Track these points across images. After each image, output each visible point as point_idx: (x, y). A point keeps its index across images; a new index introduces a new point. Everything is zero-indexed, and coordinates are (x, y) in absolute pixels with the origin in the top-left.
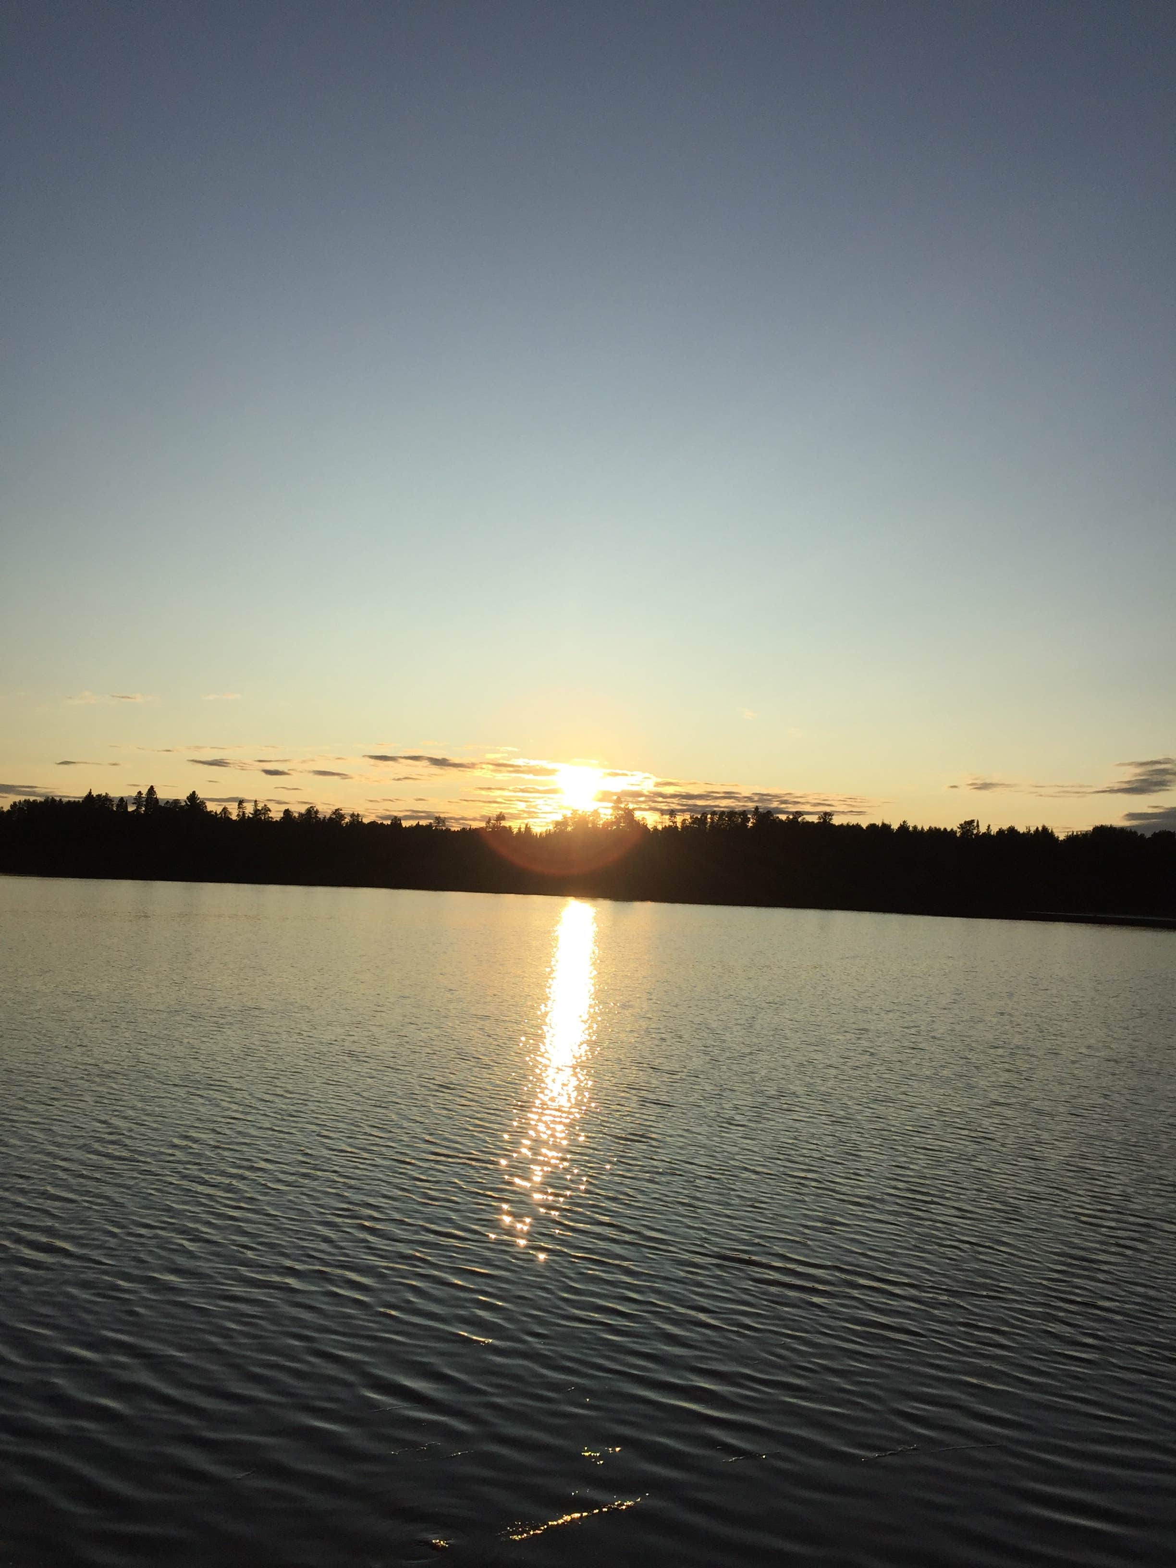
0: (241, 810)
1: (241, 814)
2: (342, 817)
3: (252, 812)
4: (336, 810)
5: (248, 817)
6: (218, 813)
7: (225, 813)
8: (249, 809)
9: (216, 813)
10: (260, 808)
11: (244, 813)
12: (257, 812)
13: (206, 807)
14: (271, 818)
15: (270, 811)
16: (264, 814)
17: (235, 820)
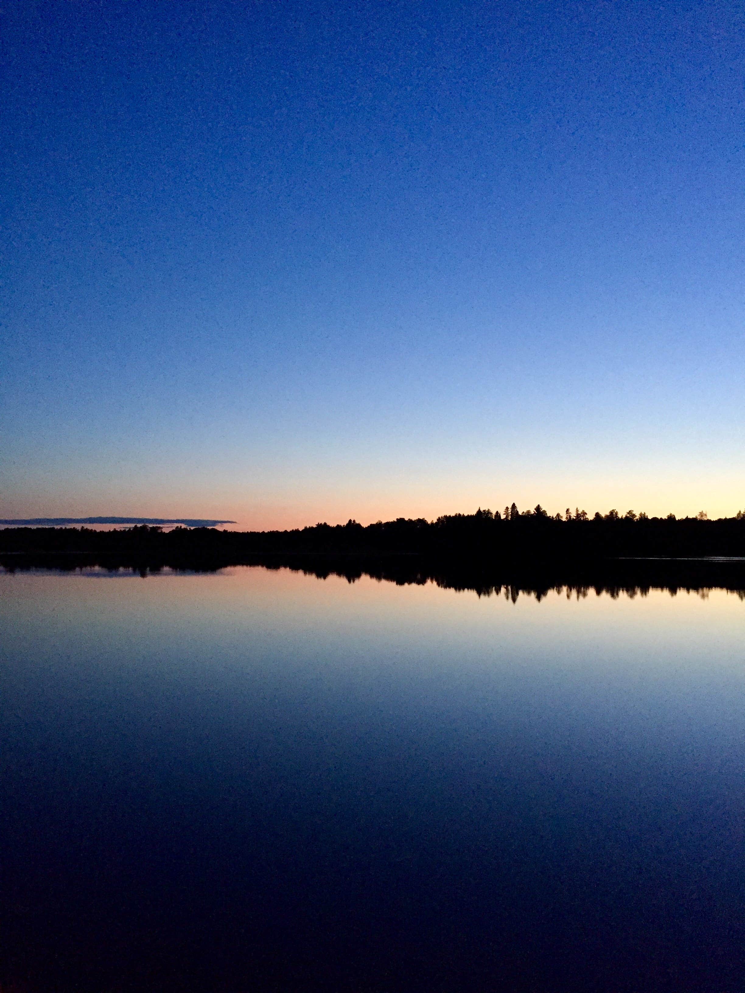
0: (568, 515)
1: (568, 517)
2: (634, 516)
3: (576, 516)
4: (630, 511)
5: (573, 518)
6: (554, 517)
7: (558, 517)
8: (573, 515)
9: (553, 517)
10: (580, 513)
11: (570, 516)
12: (578, 515)
13: (546, 514)
14: (587, 518)
15: (586, 514)
16: (583, 516)
17: (565, 521)
